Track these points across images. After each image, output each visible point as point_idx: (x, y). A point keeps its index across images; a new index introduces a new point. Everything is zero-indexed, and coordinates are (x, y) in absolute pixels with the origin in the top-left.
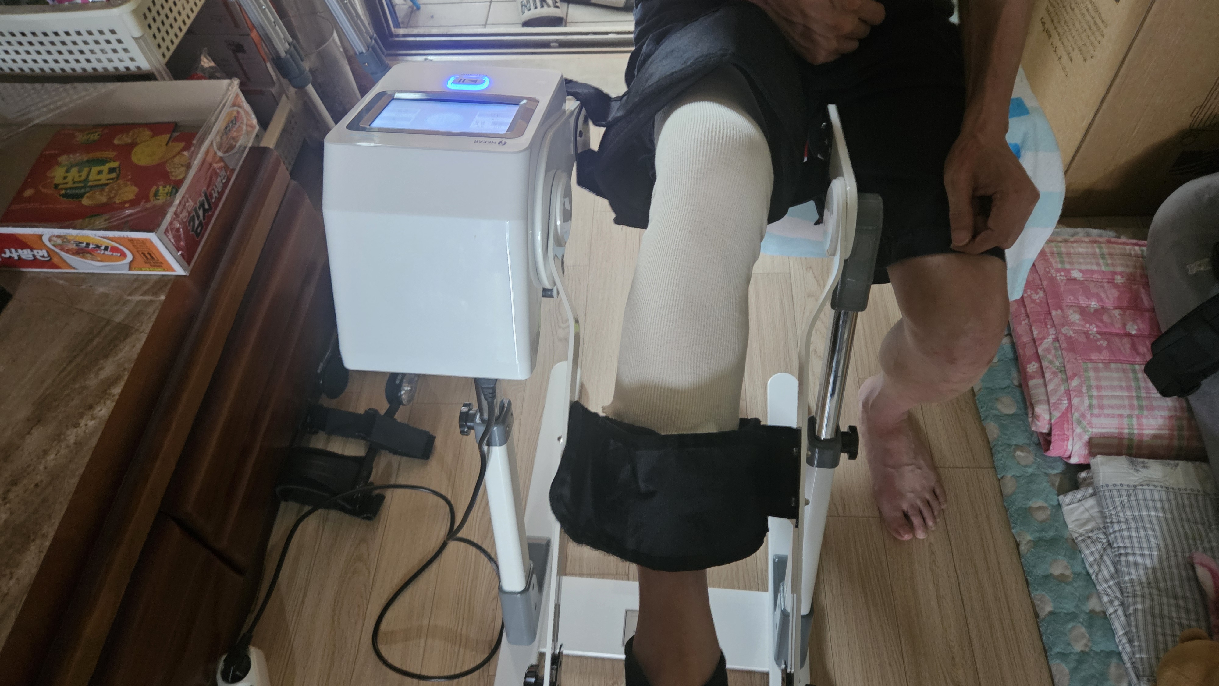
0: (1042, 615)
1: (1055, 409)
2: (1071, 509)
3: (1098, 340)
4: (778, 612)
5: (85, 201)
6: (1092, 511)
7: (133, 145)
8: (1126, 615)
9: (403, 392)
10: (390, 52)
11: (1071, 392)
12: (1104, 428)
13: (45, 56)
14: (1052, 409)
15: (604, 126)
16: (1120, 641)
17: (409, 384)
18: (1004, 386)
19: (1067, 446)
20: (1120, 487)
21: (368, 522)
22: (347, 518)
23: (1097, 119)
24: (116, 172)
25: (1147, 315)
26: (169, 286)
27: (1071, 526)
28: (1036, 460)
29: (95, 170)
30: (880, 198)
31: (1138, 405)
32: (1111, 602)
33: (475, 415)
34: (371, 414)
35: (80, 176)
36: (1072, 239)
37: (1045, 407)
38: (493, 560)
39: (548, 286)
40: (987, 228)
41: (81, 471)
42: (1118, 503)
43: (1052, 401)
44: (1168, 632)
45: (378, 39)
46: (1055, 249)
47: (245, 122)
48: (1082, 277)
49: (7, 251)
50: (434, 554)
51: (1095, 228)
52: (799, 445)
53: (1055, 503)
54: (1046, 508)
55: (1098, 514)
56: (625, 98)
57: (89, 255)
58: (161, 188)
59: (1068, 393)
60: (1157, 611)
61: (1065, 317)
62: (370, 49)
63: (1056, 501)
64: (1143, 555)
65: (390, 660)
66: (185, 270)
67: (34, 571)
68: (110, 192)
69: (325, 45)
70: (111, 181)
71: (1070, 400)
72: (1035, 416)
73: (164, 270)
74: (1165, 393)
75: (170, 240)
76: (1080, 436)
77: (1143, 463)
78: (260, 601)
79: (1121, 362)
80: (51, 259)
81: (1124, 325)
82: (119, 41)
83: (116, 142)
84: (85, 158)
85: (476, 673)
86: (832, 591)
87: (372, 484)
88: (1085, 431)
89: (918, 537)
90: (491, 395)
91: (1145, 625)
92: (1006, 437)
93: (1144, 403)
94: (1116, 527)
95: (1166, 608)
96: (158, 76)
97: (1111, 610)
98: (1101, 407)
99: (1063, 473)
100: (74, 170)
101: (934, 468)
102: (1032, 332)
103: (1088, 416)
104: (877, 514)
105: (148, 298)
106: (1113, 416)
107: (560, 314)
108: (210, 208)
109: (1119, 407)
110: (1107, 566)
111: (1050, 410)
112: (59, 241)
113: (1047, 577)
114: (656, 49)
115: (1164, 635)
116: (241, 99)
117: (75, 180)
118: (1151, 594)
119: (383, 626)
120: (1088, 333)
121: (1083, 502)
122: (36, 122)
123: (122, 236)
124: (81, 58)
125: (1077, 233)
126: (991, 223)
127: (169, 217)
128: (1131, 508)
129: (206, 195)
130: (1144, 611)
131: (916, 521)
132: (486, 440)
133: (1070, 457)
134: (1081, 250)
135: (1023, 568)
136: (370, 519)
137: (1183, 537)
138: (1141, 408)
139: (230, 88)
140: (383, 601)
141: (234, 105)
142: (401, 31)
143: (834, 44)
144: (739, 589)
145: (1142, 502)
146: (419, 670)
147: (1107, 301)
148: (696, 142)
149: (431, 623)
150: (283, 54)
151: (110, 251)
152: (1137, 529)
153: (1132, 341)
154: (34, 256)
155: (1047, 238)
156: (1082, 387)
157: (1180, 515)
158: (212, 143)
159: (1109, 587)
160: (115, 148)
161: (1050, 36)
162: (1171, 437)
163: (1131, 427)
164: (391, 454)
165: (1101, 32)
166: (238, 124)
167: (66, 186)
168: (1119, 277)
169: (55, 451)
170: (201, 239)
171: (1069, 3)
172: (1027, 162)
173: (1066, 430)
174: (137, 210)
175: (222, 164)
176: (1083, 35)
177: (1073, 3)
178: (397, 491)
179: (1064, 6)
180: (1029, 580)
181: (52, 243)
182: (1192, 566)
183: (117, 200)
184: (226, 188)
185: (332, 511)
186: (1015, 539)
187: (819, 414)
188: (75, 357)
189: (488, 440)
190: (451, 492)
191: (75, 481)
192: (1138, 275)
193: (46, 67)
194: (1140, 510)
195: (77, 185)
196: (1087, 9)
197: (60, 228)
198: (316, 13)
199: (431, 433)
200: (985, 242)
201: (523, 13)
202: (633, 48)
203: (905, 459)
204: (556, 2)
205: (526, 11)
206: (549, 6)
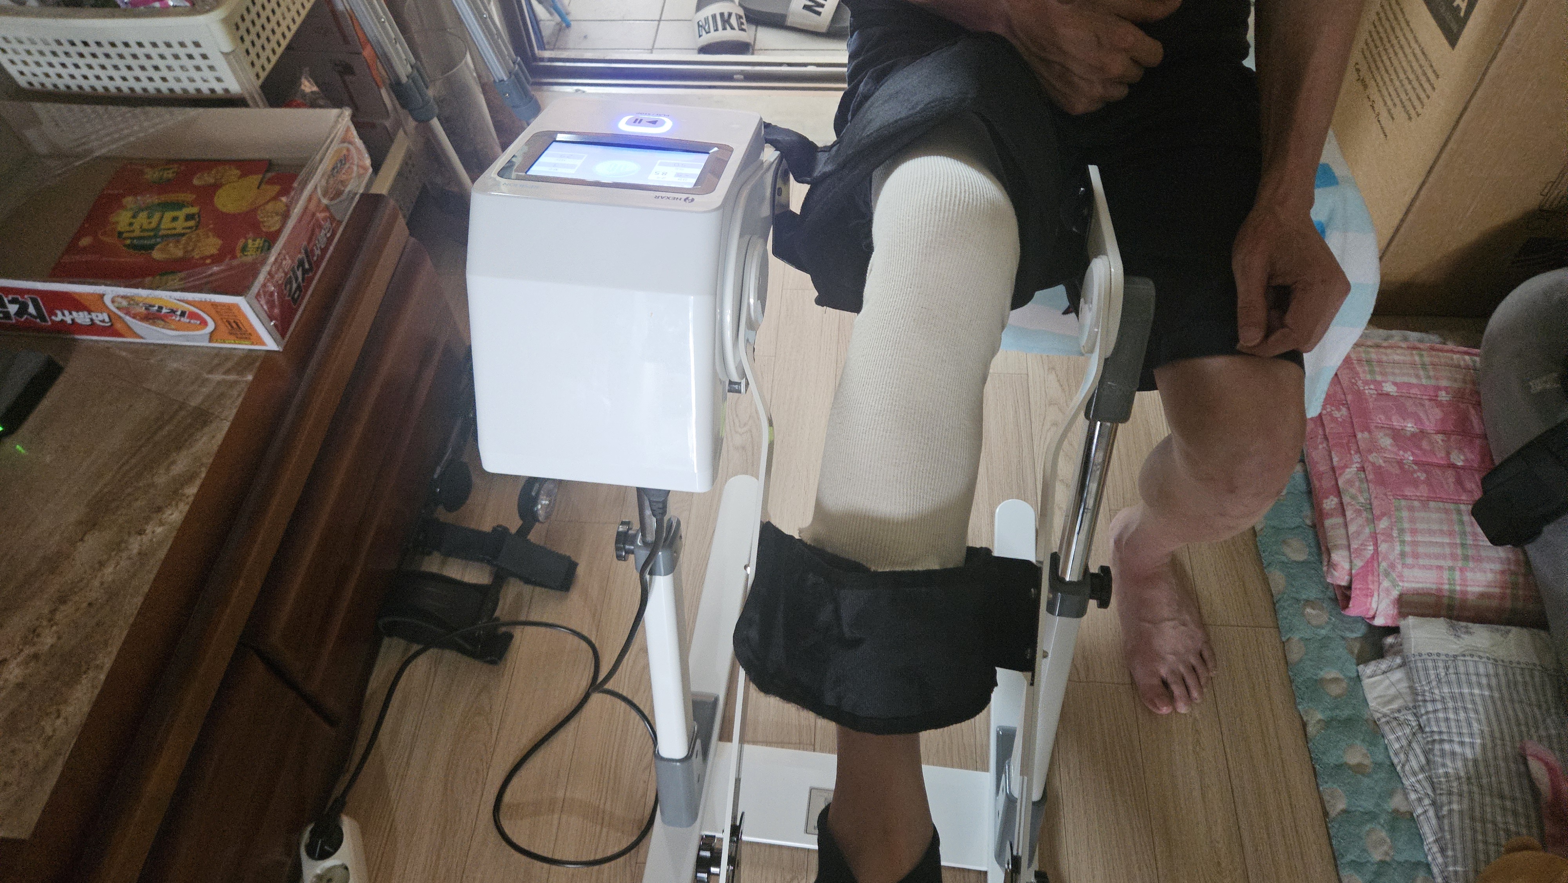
0: (1333, 813)
1: (1357, 557)
2: (1374, 683)
3: (1415, 471)
4: (1002, 797)
5: (156, 255)
6: (1399, 686)
7: (216, 187)
8: (1439, 818)
9: (539, 507)
10: (537, 80)
11: (1378, 536)
12: (1418, 582)
13: (112, 72)
14: (1353, 556)
15: (808, 183)
16: (1429, 849)
17: (547, 496)
18: (1293, 526)
19: (1371, 603)
20: (1435, 657)
21: (491, 667)
22: (465, 660)
23: (1422, 193)
24: (195, 220)
25: (1478, 442)
26: (258, 364)
27: (1372, 704)
28: (1330, 619)
29: (169, 215)
30: (1151, 283)
31: (1463, 554)
32: (1420, 800)
33: (636, 535)
34: (500, 532)
35: (150, 223)
36: (1385, 344)
37: (1345, 553)
38: (648, 721)
39: (735, 378)
40: (1283, 326)
41: (146, 589)
42: (1433, 677)
43: (1354, 545)
44: (1491, 840)
45: (522, 63)
46: (1363, 355)
47: (356, 163)
48: (1397, 392)
49: (59, 313)
50: (573, 708)
51: (1414, 330)
52: (1038, 587)
53: (1355, 675)
54: (1342, 680)
55: (1407, 690)
56: (835, 149)
57: (160, 322)
58: (250, 241)
59: (1374, 537)
60: (1477, 814)
61: (1373, 441)
62: (513, 77)
63: (1355, 671)
64: (1462, 743)
65: (515, 839)
66: (278, 344)
67: (86, 709)
68: (187, 244)
69: (455, 70)
70: (188, 231)
71: (1376, 545)
72: (1331, 565)
73: (253, 344)
74: (1496, 541)
75: (262, 306)
76: (1388, 592)
77: (1466, 627)
78: (356, 759)
79: (1442, 500)
80: (112, 325)
81: (1448, 454)
82: (204, 57)
83: (196, 182)
84: (156, 199)
85: (621, 860)
86: (1069, 773)
87: (497, 619)
88: (1395, 585)
89: (1179, 710)
90: (660, 511)
91: (1462, 829)
92: (1294, 589)
93: (1470, 552)
94: (1430, 707)
95: (1489, 810)
96: (250, 102)
97: (1419, 811)
98: (1416, 556)
99: (1364, 637)
100: (143, 215)
101: (1202, 625)
102: (1331, 459)
103: (1399, 567)
104: (1127, 680)
105: (232, 377)
106: (1430, 568)
107: (737, 416)
108: (311, 269)
109: (1437, 557)
110: (1416, 756)
111: (1350, 556)
112: (125, 303)
113: (1341, 767)
114: (876, 89)
115: (1486, 843)
116: (352, 134)
117: (143, 227)
118: (1470, 792)
119: (507, 798)
120: (1403, 463)
121: (1388, 674)
122: (97, 154)
123: (203, 300)
124: (156, 75)
125: (1392, 336)
126: (1288, 319)
127: (262, 277)
128: (1449, 683)
129: (306, 250)
130: (1461, 812)
131: (1177, 690)
132: (648, 568)
133: (1373, 617)
134: (1397, 358)
135: (1310, 754)
136: (493, 662)
137: (1513, 721)
138: (1466, 558)
139: (340, 119)
140: (508, 766)
141: (343, 141)
142: (547, 54)
143: (1098, 90)
144: (952, 767)
145: (1463, 677)
146: (551, 853)
147: (1427, 423)
148: (925, 208)
149: (568, 794)
150: (404, 79)
151: (188, 318)
152: (1456, 709)
153: (1457, 473)
154: (92, 320)
155: (1355, 341)
156: (1392, 529)
157: (1511, 694)
158: (316, 188)
159: (1419, 782)
160: (195, 189)
161: (1365, 87)
162: (1503, 597)
163: (1452, 582)
164: (522, 583)
165: (1431, 84)
166: (347, 166)
167: (132, 235)
168: (1443, 393)
169: (112, 563)
170: (299, 307)
171: (1392, 46)
172: (1334, 242)
173: (1370, 583)
174: (222, 267)
175: (327, 214)
176: (1409, 87)
177: (1397, 47)
178: (530, 629)
179: (1385, 50)
180: (1317, 770)
181: (116, 304)
182: (1523, 759)
183: (196, 255)
184: (330, 244)
185: (447, 651)
186: (1302, 718)
187: (1064, 549)
188: (141, 447)
189: (650, 570)
190: (594, 632)
191: (138, 600)
192: (1467, 391)
193: (111, 86)
194: (1460, 687)
195: (146, 234)
196: (1415, 55)
197: (126, 287)
198: (446, 29)
199: (573, 559)
200: (1279, 344)
201: (700, 36)
202: (845, 86)
203: (1166, 612)
204: (742, 24)
205: (704, 33)
206: (732, 28)
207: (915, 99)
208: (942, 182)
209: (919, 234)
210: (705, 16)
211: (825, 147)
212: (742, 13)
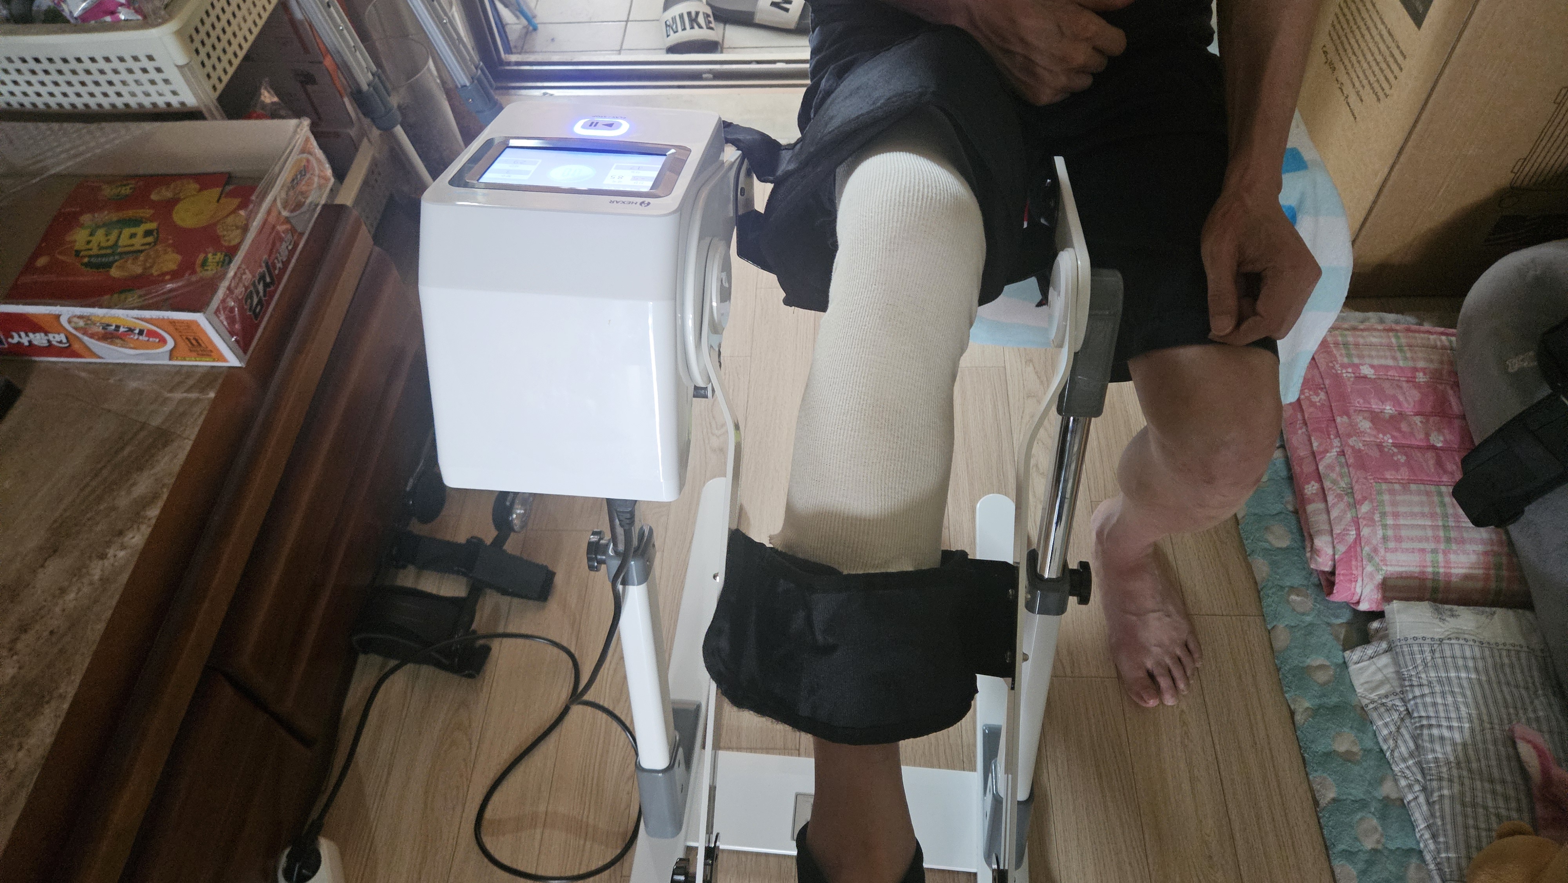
0: (1323, 802)
1: (1340, 542)
2: (1361, 669)
3: (1394, 454)
4: (989, 797)
5: (114, 272)
6: (1385, 671)
7: (174, 201)
8: (1429, 804)
9: (514, 516)
10: (501, 84)
11: (1361, 521)
12: (1402, 566)
13: (65, 88)
14: (1335, 542)
15: (771, 182)
16: (1421, 836)
17: (522, 505)
18: (1275, 512)
19: (1355, 589)
20: (1421, 641)
21: (469, 680)
22: (443, 675)
23: (1393, 175)
24: (153, 235)
25: (1456, 423)
26: (220, 381)
27: (1360, 690)
28: (1315, 605)
29: (127, 232)
30: (1119, 275)
31: (1445, 536)
32: (1410, 786)
33: (607, 545)
34: (475, 544)
35: (108, 240)
36: (1362, 326)
37: (1328, 538)
38: (629, 730)
39: (701, 383)
40: (1255, 313)
41: (108, 614)
42: (1419, 662)
43: (1337, 530)
44: (1482, 825)
45: (486, 68)
46: (1340, 339)
47: (316, 173)
48: (1374, 374)
49: (15, 335)
50: (553, 721)
51: (1391, 312)
52: (1015, 587)
53: (1341, 661)
54: (1328, 667)
55: (1394, 675)
56: (798, 146)
57: (118, 341)
58: (210, 256)
59: (1356, 522)
60: (1468, 799)
61: (1353, 425)
62: (476, 81)
63: (1341, 658)
64: (1450, 728)
65: (497, 856)
66: (240, 360)
67: (49, 740)
68: (146, 261)
69: (419, 75)
70: (147, 247)
71: (1358, 530)
72: (1314, 551)
73: (214, 360)
74: (1478, 522)
75: (222, 322)
76: (1371, 576)
77: (1451, 610)
78: (333, 781)
79: (1422, 482)
80: (70, 346)
81: (1427, 435)
82: (159, 70)
83: (154, 197)
84: (114, 217)
85: (607, 872)
86: (1057, 770)
87: (474, 632)
88: (1378, 570)
89: (1166, 702)
90: (628, 521)
91: (1454, 815)
92: (1278, 577)
93: (1453, 534)
94: (1417, 692)
95: (1479, 794)
96: (207, 115)
97: (1410, 797)
98: (1399, 539)
99: (1350, 623)
100: (100, 233)
101: (1187, 616)
102: (1311, 444)
103: (1382, 551)
105: (193, 395)
106: (1413, 551)
107: (714, 418)
108: (272, 282)
109: (1420, 540)
110: (1405, 742)
111: (1333, 543)
112: (81, 323)
113: (1329, 755)
114: (838, 85)
115: (1477, 828)
116: (311, 144)
117: (101, 245)
118: (1460, 777)
119: (488, 814)
120: (1382, 446)
121: (1374, 659)
122: (53, 172)
123: (161, 317)
124: (111, 91)
125: (1368, 319)
126: (1260, 306)
127: (221, 293)
128: (1436, 667)
129: (267, 264)
130: (1452, 798)
131: (1164, 682)
132: (621, 577)
133: (1358, 603)
134: (1373, 340)
135: (1299, 743)
136: (471, 676)
137: (1501, 704)
138: (1448, 540)
139: (299, 130)
140: (488, 782)
141: (303, 151)
142: (514, 58)
143: (1062, 80)
144: (940, 768)
145: (1449, 660)
146: (534, 869)
147: (1406, 405)
148: (888, 204)
149: (549, 809)
150: (365, 87)
151: (146, 336)
152: (1443, 694)
153: (1437, 454)
154: (49, 341)
155: (1330, 325)
156: (1374, 514)
157: (1498, 677)
158: (275, 200)
159: (1408, 768)
160: (154, 205)
161: (1334, 69)
162: (1487, 578)
163: (1436, 565)
164: (499, 595)
165: (1398, 65)
166: (308, 176)
167: (91, 253)
168: (1420, 375)
169: (75, 589)
170: (261, 322)
171: (1359, 27)
172: (1305, 228)
173: (1354, 568)
174: (180, 284)
175: (288, 226)
176: (1376, 69)
177: (1363, 28)
178: (507, 641)
179: (1352, 32)
180: (1306, 758)
181: (73, 324)
182: (1512, 741)
183: (155, 272)
184: (292, 257)
185: (425, 666)
186: (1289, 706)
187: (1041, 546)
188: (101, 469)
189: (623, 578)
190: (574, 643)
191: (101, 627)
192: (1445, 372)
193: (65, 102)
194: (1447, 671)
195: (103, 252)
196: (1381, 36)
197: (82, 306)
198: (408, 35)
199: (550, 568)
200: (1253, 331)
201: (668, 36)
202: (808, 82)
203: (1150, 604)
204: (710, 22)
205: (672, 32)
206: (700, 27)
207: (876, 94)
208: (904, 177)
209: (882, 230)
210: (672, 15)
211: (789, 145)
212: (709, 12)
